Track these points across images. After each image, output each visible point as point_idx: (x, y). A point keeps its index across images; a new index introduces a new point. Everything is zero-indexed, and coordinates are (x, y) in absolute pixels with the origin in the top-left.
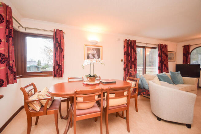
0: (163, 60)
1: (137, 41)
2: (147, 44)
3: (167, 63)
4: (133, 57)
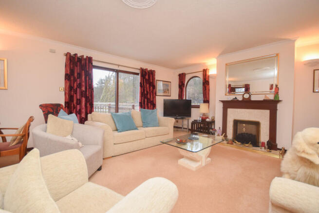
0: (146, 93)
1: (93, 59)
2: (119, 65)
3: (154, 98)
4: (84, 84)
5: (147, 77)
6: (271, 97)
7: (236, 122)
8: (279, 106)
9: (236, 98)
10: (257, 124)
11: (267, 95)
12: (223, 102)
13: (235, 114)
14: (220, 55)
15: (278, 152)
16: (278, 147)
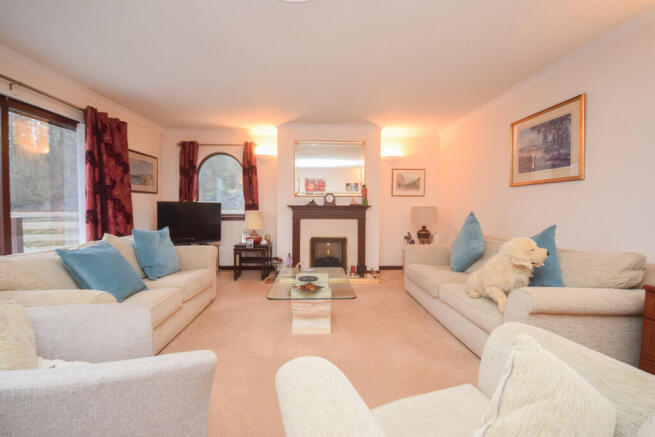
0: (108, 182)
3: (128, 197)
5: (107, 138)
6: (359, 201)
7: (314, 241)
8: (368, 213)
9: (313, 202)
10: (343, 242)
11: (355, 199)
12: (293, 207)
13: (312, 228)
14: (284, 125)
15: (369, 275)
16: (369, 269)
